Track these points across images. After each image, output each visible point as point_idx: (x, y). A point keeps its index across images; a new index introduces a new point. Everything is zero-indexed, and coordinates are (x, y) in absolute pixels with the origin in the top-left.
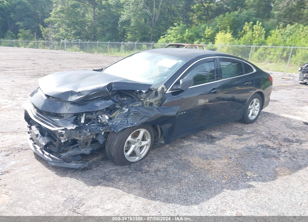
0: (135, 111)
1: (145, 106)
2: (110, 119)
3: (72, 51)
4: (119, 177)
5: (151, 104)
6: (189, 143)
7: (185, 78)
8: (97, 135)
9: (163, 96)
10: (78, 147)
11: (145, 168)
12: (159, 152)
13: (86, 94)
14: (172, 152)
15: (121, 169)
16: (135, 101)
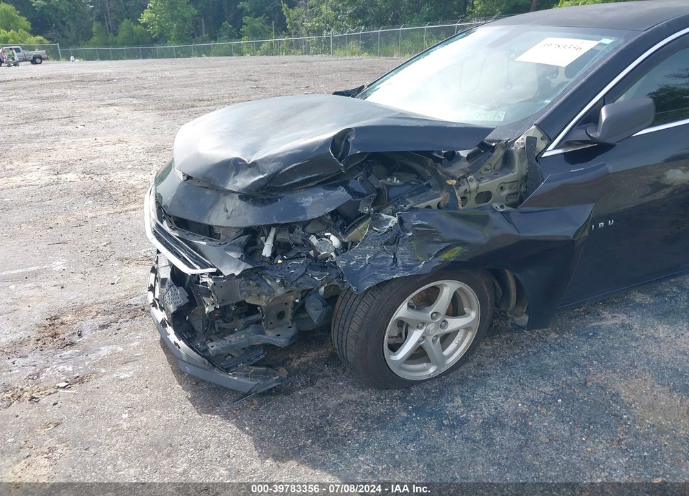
0: (418, 226)
1: (460, 206)
2: (345, 246)
3: (346, 55)
4: (363, 435)
5: (485, 196)
6: (622, 318)
7: (621, 99)
8: (306, 294)
9: (531, 167)
10: (258, 322)
11: (453, 407)
12: (510, 348)
13: (271, 168)
14: (555, 350)
15: (376, 404)
16: (428, 186)
